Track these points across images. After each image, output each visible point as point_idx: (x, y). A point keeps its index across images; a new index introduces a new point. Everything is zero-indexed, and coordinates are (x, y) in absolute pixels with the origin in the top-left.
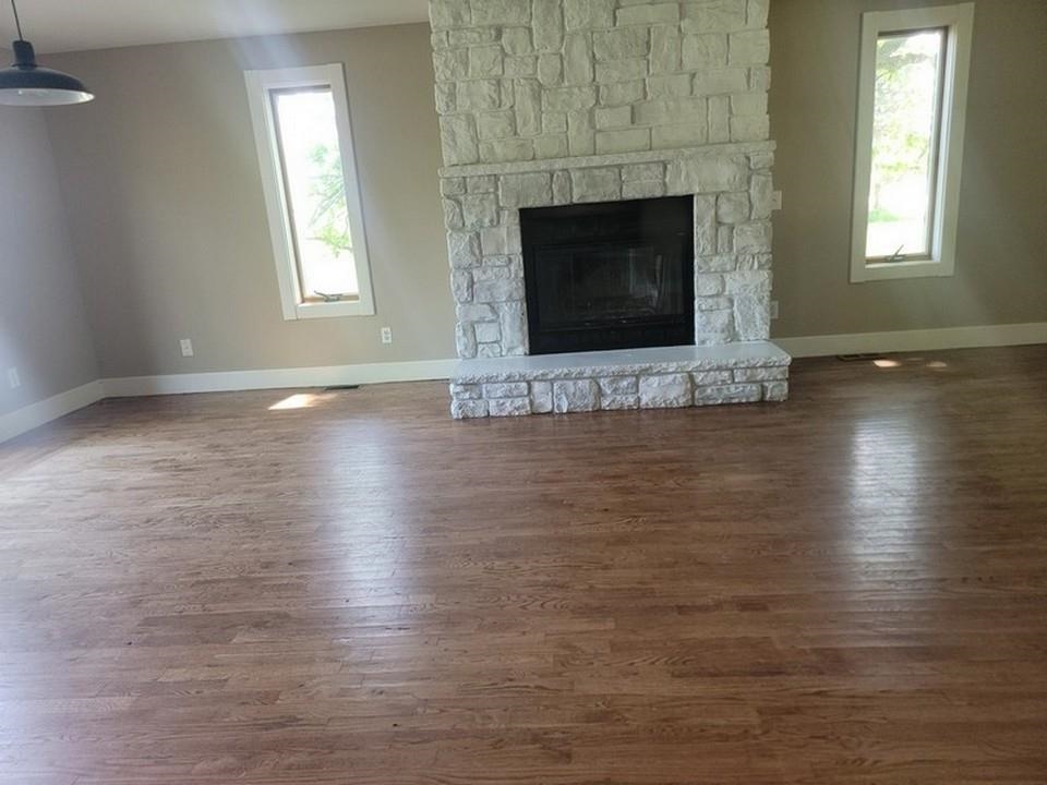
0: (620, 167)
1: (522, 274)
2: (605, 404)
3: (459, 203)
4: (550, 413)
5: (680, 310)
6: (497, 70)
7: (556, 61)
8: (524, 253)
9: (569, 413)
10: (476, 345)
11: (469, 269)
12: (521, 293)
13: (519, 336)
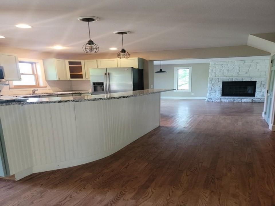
0: (242, 78)
1: (222, 88)
2: (235, 101)
3: (211, 81)
4: (224, 102)
5: (253, 93)
6: (221, 68)
7: (232, 68)
8: (222, 86)
9: (228, 102)
10: (211, 95)
11: (212, 87)
12: (221, 90)
13: (220, 94)
